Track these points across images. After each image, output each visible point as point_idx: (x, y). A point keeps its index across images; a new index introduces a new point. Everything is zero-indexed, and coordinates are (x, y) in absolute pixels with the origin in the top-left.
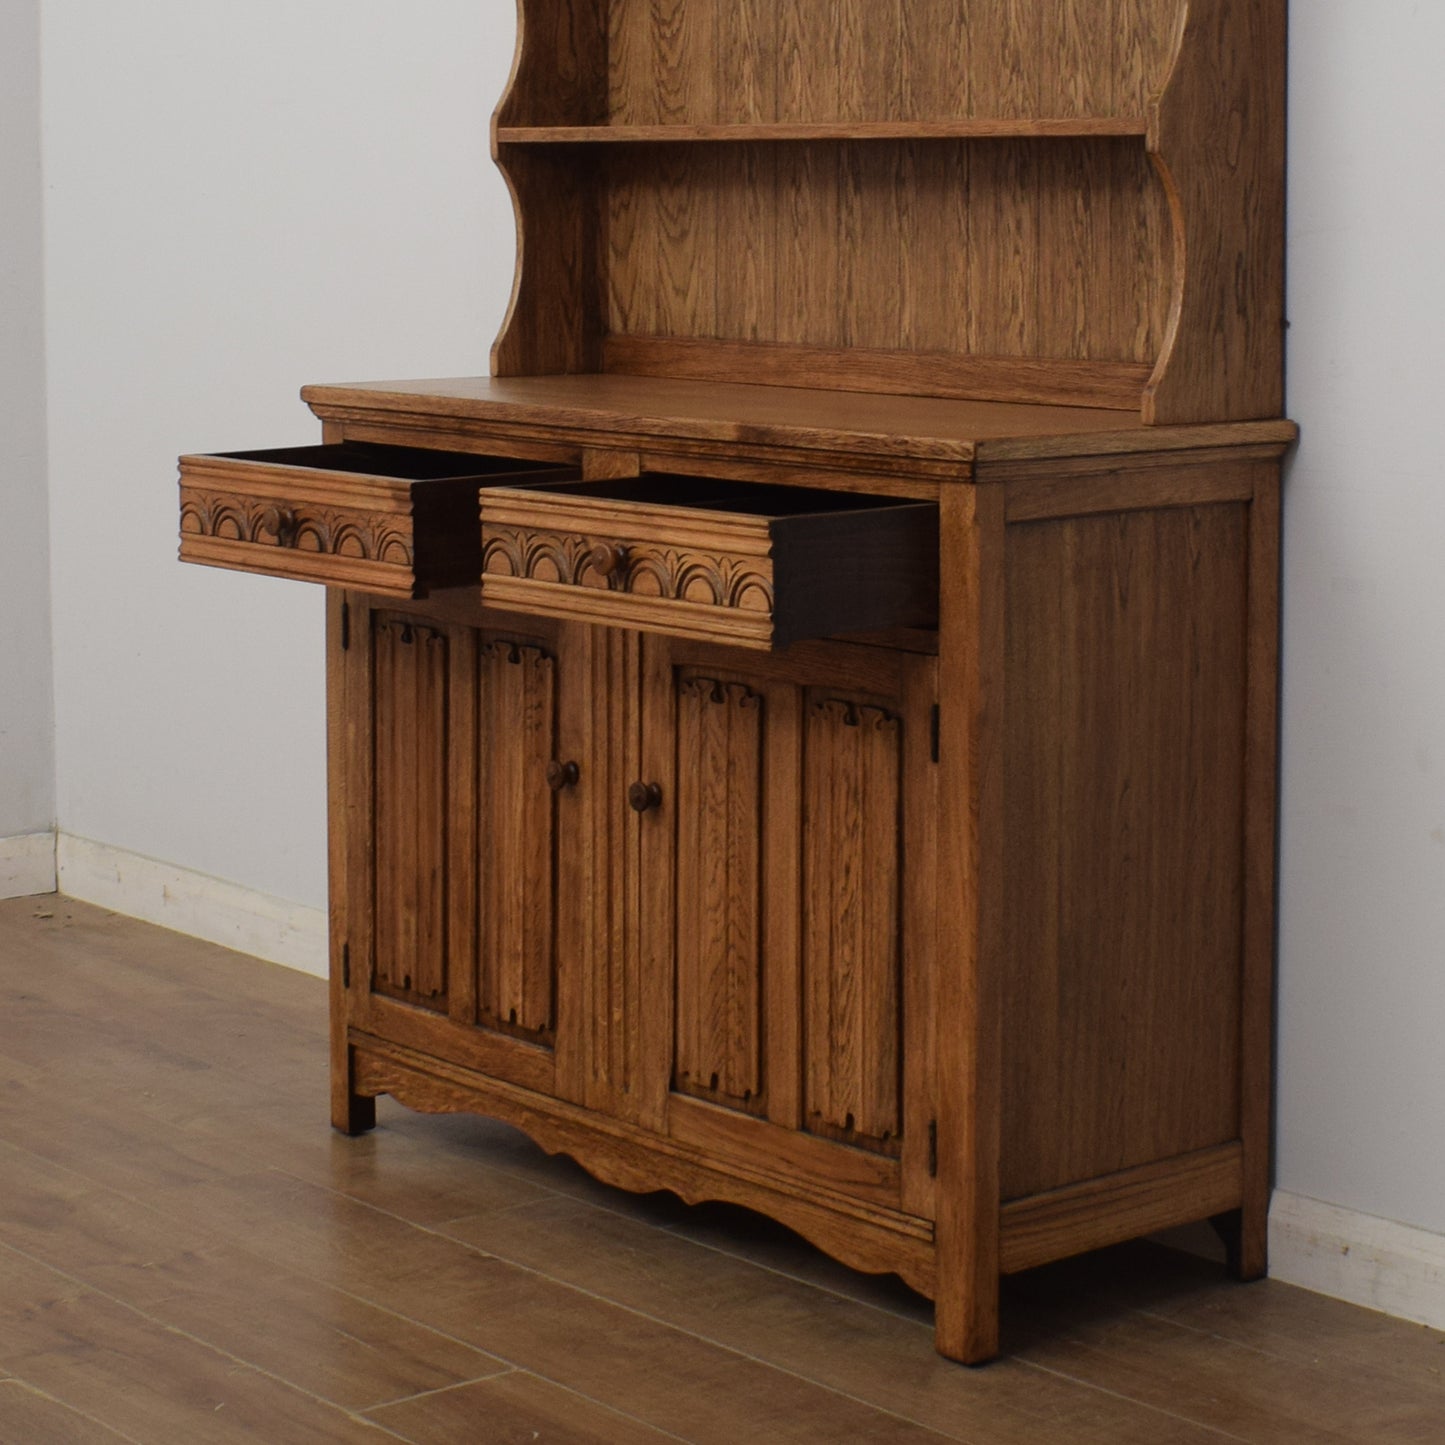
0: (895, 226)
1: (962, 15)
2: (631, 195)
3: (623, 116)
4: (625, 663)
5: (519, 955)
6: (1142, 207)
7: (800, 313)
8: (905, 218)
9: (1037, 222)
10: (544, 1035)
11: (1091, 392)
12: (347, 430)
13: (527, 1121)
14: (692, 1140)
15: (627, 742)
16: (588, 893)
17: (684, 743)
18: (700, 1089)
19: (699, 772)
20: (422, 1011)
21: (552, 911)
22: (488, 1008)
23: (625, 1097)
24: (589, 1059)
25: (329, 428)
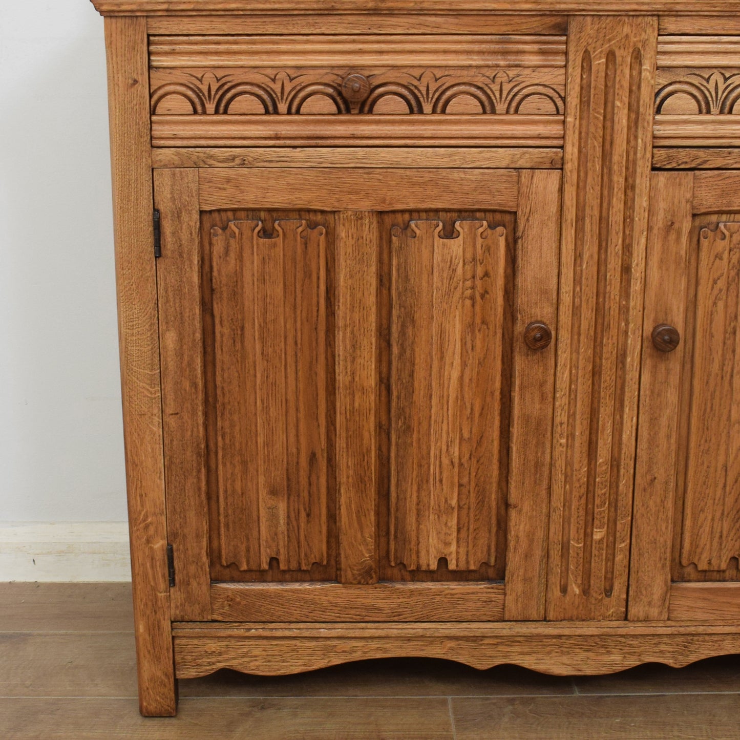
10: (487, 571)
12: (153, 23)
13: (452, 649)
14: (700, 615)
15: (626, 292)
16: (561, 436)
17: (703, 282)
18: (705, 575)
19: (726, 306)
20: (296, 586)
21: (500, 461)
22: (402, 563)
23: (606, 601)
24: (555, 580)
25: (120, 22)
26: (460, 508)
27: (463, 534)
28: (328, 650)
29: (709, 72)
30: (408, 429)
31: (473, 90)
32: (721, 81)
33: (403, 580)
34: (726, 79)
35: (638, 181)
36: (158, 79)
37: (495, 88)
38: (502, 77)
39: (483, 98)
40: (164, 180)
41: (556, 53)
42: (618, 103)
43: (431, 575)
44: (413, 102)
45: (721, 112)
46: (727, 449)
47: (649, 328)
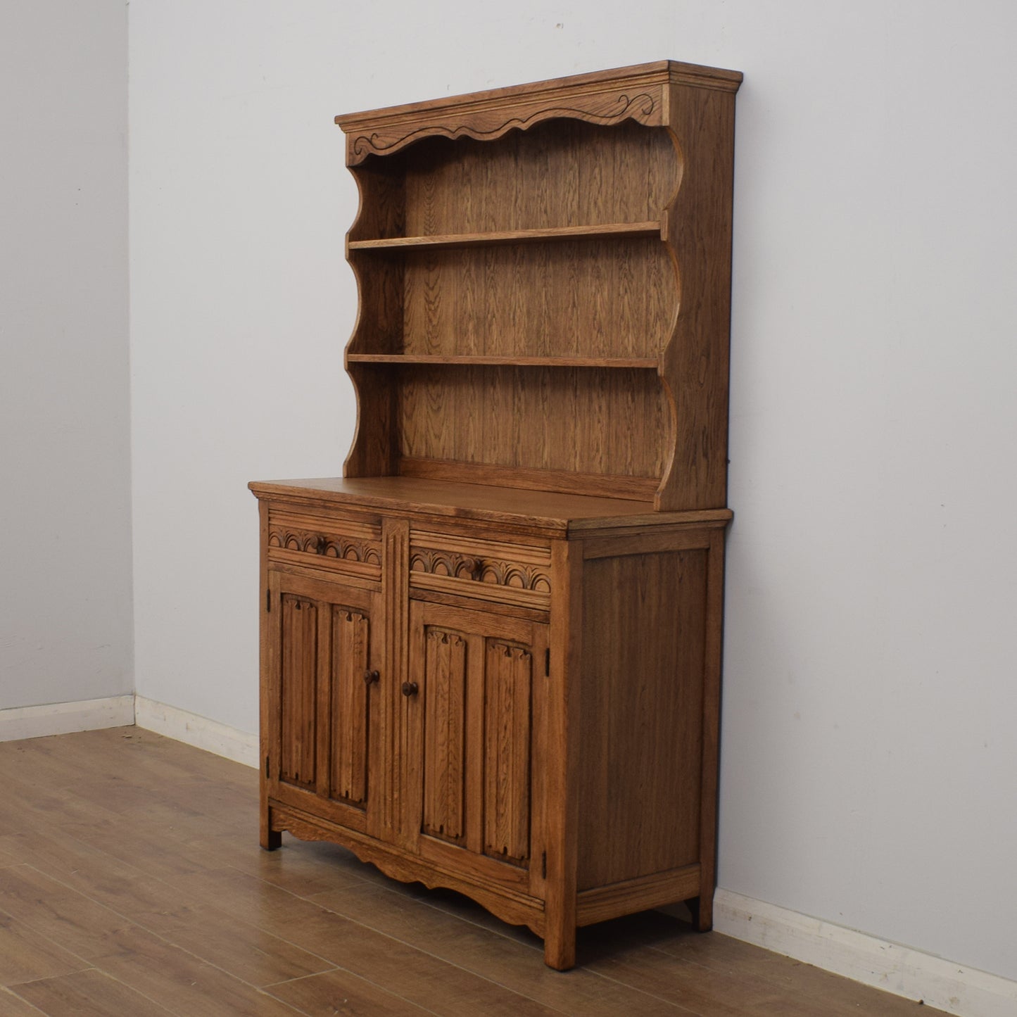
0: (541, 407)
1: (574, 303)
2: (414, 388)
3: (410, 348)
4: (401, 623)
5: (350, 764)
6: (659, 401)
7: (495, 449)
8: (546, 403)
9: (609, 408)
10: (362, 804)
11: (634, 492)
12: (270, 504)
15: (402, 662)
16: (383, 735)
17: (429, 663)
18: (433, 833)
19: (436, 678)
20: (304, 791)
22: (336, 791)
23: (399, 836)
24: (382, 817)
25: (263, 504)
27: (354, 780)
29: (428, 551)
31: (355, 549)
32: (432, 556)
33: (336, 800)
34: (435, 556)
36: (271, 529)
37: (361, 548)
38: (363, 544)
39: (358, 553)
40: (271, 577)
41: (378, 534)
43: (344, 800)
44: (338, 552)
45: (433, 573)
46: (438, 760)
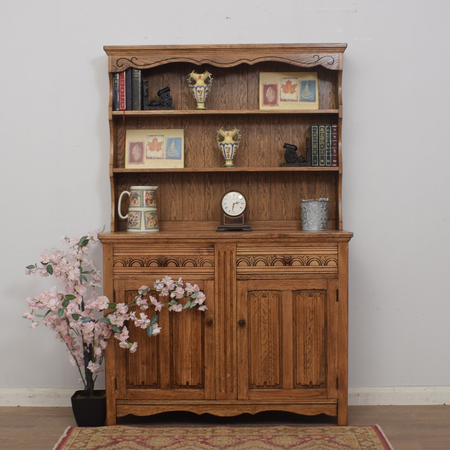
4: (231, 292)
5: (189, 368)
6: (301, 186)
12: (115, 245)
13: (191, 408)
14: (257, 399)
15: (232, 311)
16: (217, 348)
17: (252, 308)
18: (258, 387)
19: (258, 314)
20: (149, 390)
21: (202, 355)
22: (177, 384)
23: (232, 394)
24: (218, 388)
25: (106, 245)
26: (192, 368)
27: (193, 375)
28: (158, 409)
29: (250, 256)
30: (178, 347)
31: (192, 261)
32: (253, 258)
33: (177, 388)
34: (254, 258)
35: (233, 283)
36: (115, 258)
37: (197, 260)
38: (198, 258)
39: (194, 263)
40: (116, 283)
41: (212, 252)
42: (227, 264)
43: (185, 387)
44: (177, 264)
45: (253, 266)
46: (261, 352)
47: (238, 320)
